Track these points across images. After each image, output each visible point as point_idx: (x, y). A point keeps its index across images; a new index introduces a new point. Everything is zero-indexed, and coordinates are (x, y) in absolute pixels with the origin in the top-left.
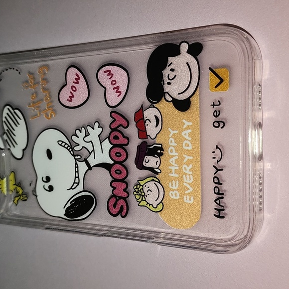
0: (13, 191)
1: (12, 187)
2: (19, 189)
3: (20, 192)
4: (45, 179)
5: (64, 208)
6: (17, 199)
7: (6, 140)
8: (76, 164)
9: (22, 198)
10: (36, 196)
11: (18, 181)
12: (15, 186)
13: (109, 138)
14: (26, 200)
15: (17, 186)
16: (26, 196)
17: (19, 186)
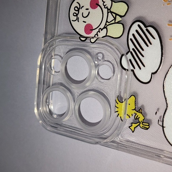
0: (131, 116)
1: (130, 111)
2: (139, 115)
3: (141, 119)
6: (134, 125)
9: (141, 125)
10: (163, 127)
12: (134, 111)
14: (147, 129)
15: (138, 112)
16: (148, 124)
17: (140, 112)
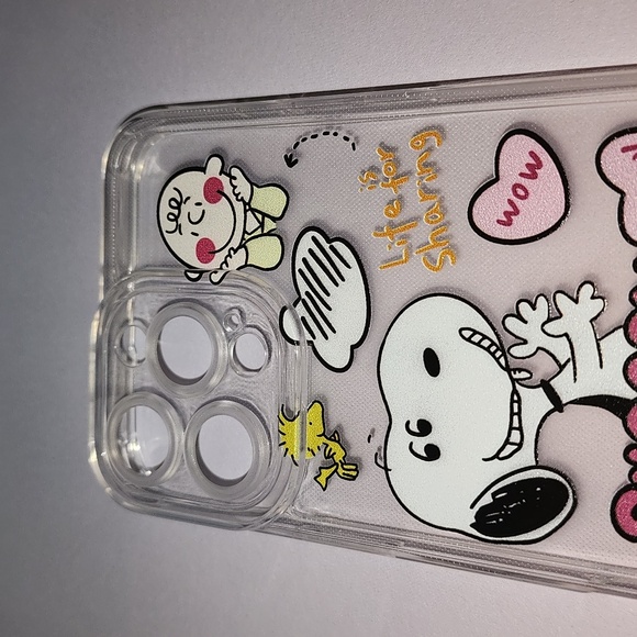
0: (316, 451)
1: (314, 441)
2: (334, 447)
3: (339, 457)
4: (414, 427)
5: (472, 507)
6: (326, 473)
7: (303, 318)
8: (515, 392)
9: (340, 471)
10: (387, 470)
11: (332, 426)
12: (323, 439)
13: (626, 327)
14: (354, 478)
15: (330, 439)
16: (354, 467)
17: (335, 440)
